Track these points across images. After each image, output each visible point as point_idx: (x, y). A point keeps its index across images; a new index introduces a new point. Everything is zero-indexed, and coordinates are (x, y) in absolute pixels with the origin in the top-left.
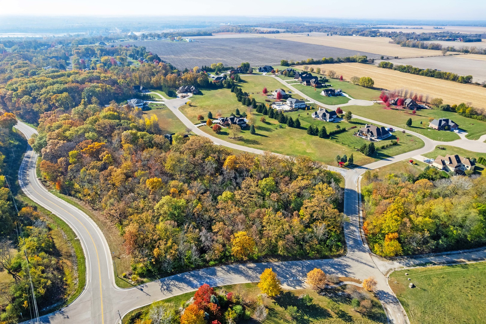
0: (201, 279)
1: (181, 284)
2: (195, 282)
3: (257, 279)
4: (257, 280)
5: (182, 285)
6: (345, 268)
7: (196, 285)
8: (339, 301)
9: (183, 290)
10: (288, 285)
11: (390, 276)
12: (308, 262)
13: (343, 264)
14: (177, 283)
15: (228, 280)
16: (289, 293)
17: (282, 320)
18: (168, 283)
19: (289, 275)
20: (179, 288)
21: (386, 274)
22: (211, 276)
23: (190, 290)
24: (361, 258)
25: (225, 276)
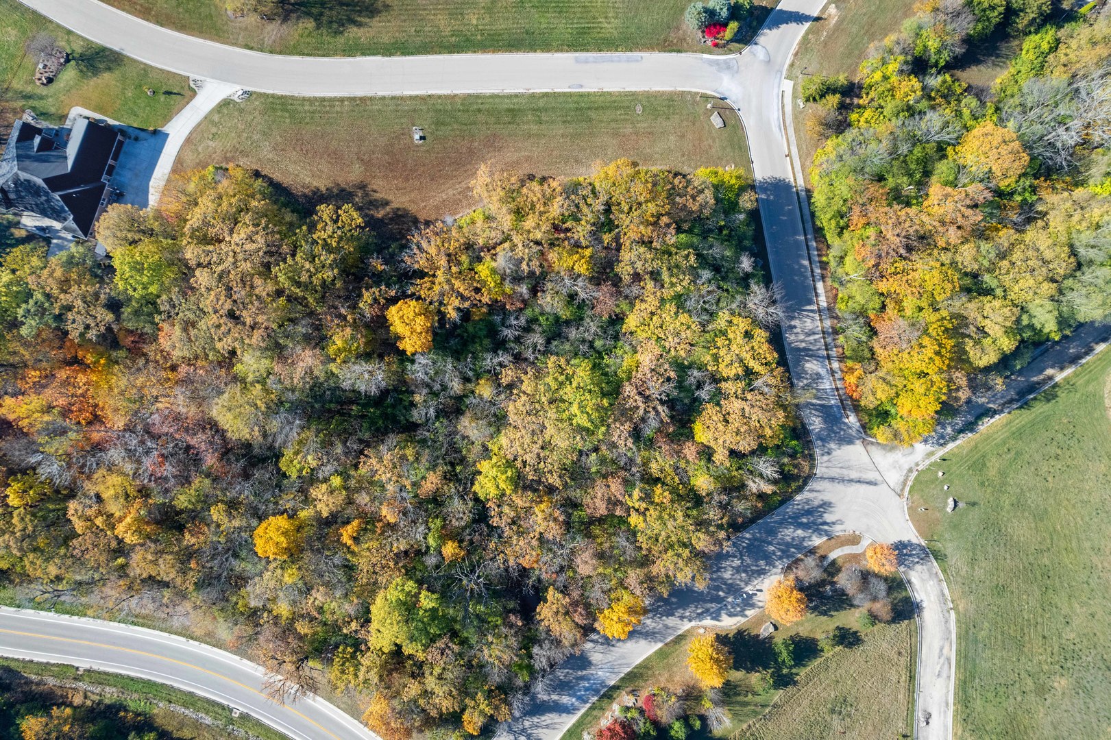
0: (571, 688)
1: (543, 718)
2: (565, 700)
3: (669, 631)
4: (671, 634)
5: (548, 718)
6: (821, 516)
7: (572, 705)
8: (830, 610)
9: (557, 726)
10: (731, 615)
11: (910, 492)
12: (748, 535)
13: (816, 503)
14: (536, 720)
15: (619, 662)
16: (740, 633)
17: (750, 695)
18: (521, 727)
19: (722, 590)
20: (547, 726)
21: (902, 490)
22: (585, 672)
23: (569, 721)
24: (848, 468)
25: (610, 658)
